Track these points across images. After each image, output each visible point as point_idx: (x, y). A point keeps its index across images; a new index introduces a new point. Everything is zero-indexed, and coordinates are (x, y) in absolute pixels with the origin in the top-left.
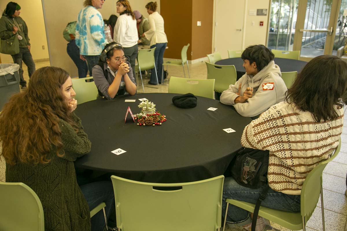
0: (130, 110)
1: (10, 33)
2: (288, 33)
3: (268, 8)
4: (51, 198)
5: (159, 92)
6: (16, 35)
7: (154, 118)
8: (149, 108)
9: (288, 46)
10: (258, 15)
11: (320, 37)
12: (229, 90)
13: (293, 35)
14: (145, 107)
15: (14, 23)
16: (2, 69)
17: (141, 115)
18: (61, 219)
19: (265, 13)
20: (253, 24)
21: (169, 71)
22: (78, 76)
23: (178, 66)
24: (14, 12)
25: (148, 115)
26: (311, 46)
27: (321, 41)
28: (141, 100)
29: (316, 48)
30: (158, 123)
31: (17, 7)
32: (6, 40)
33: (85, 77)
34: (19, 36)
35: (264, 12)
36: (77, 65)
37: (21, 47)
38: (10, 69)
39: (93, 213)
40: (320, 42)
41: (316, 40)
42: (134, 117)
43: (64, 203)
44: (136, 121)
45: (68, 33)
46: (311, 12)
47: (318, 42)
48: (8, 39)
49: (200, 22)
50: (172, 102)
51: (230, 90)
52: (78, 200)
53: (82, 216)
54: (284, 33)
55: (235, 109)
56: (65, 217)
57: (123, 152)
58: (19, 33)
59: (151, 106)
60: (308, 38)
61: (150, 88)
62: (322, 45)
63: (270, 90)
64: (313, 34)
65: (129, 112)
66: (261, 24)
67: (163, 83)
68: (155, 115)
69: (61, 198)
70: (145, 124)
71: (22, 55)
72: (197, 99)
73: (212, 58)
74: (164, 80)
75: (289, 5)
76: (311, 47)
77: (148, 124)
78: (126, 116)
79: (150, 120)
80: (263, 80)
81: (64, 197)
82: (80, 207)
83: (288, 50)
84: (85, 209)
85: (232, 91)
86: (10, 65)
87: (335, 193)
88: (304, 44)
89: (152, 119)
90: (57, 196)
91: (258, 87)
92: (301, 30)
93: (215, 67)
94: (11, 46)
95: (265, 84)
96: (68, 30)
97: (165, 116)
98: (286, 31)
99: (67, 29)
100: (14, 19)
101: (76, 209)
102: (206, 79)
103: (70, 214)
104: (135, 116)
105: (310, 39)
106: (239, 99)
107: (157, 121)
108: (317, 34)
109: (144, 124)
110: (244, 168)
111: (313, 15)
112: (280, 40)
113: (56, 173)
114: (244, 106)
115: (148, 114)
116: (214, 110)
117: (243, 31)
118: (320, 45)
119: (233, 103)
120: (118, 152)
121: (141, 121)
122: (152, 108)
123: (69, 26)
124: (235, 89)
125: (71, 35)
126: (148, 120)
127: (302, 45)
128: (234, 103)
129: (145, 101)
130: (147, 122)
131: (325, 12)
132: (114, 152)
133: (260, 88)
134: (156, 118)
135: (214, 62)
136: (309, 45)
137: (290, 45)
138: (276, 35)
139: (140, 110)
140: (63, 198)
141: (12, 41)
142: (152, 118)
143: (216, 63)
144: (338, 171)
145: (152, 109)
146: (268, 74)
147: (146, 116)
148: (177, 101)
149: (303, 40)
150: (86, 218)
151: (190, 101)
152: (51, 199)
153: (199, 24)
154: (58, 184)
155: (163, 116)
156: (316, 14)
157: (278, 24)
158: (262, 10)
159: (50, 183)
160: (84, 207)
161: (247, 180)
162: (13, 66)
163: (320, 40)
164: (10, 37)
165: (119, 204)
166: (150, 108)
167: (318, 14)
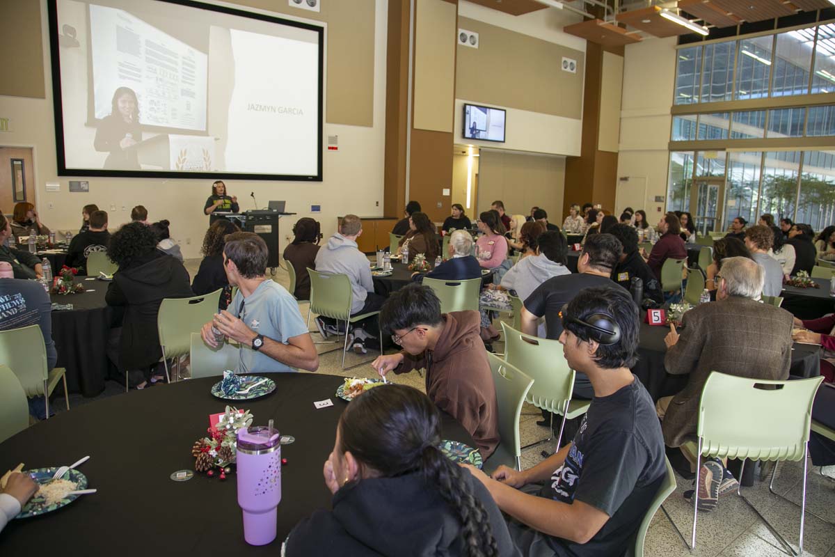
3: (665, 195)
10: (656, 201)
20: (652, 209)
35: (662, 199)
66: (660, 209)
158: (660, 197)
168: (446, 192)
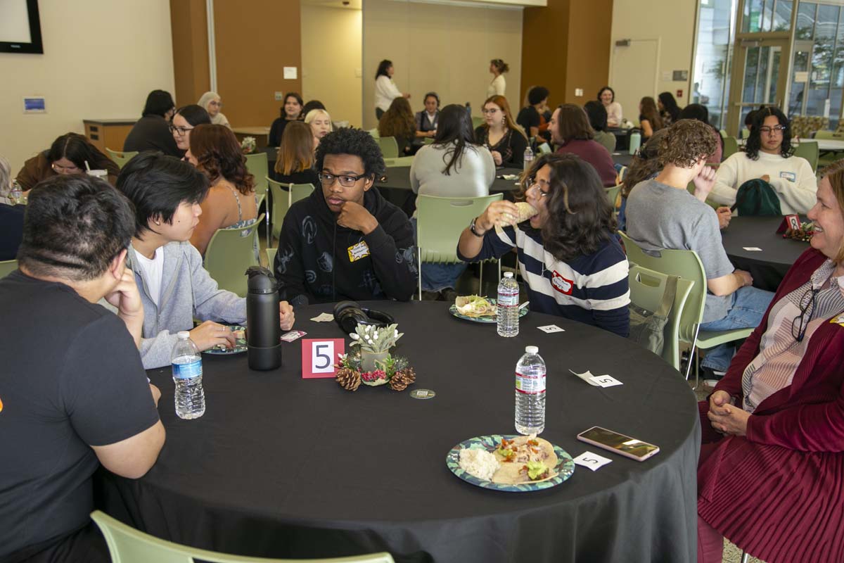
3: (688, 69)
10: (674, 79)
19: (685, 77)
35: (683, 75)
49: (582, 90)
66: (679, 93)
92: (737, 104)
153: (579, 93)
158: (680, 72)
168: (290, 73)
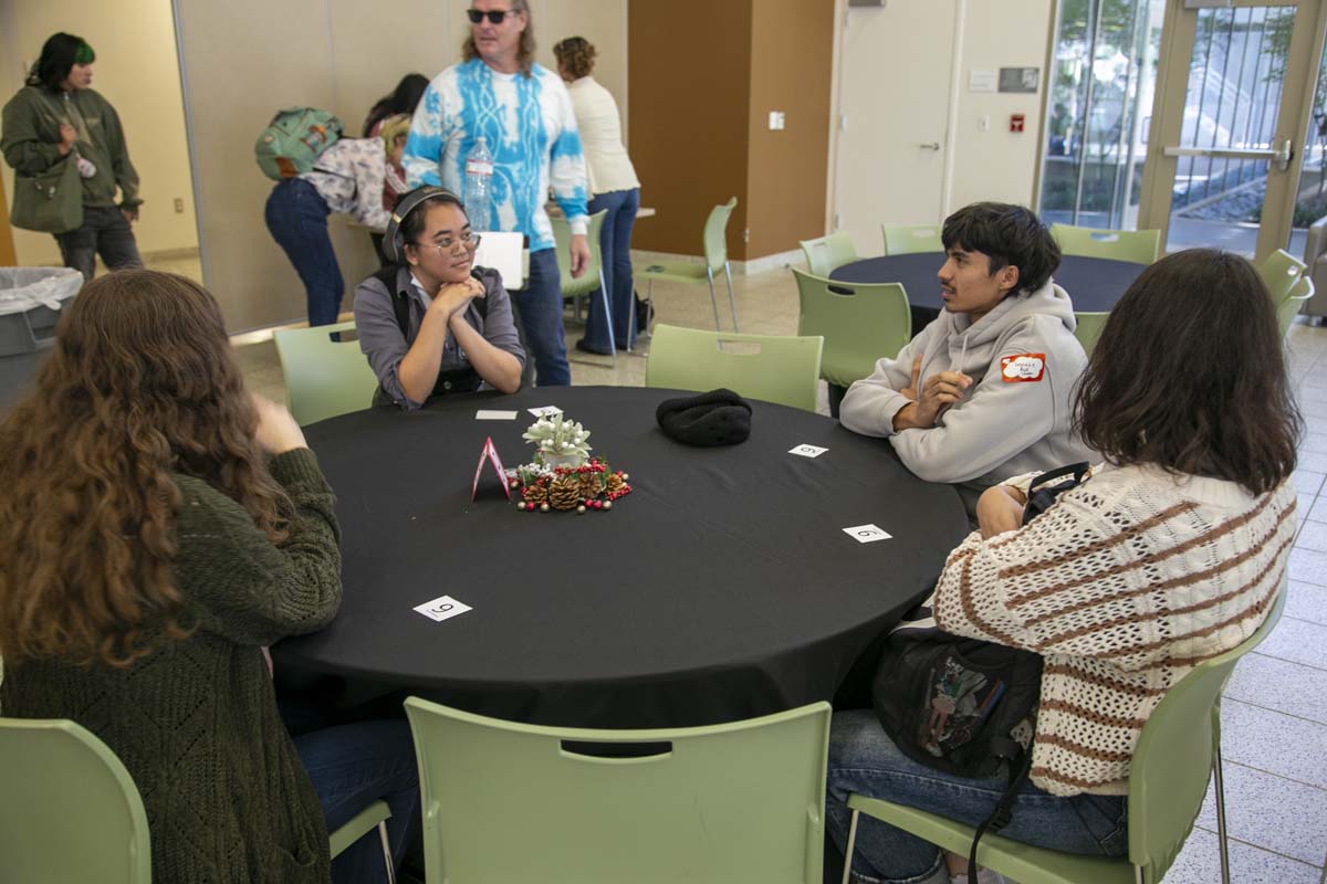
0: (492, 450)
1: (48, 151)
2: (1123, 162)
3: (1041, 65)
4: (178, 782)
5: (614, 383)
6: (71, 159)
7: (582, 481)
8: (565, 444)
9: (1120, 208)
11: (1246, 175)
12: (873, 378)
13: (1139, 167)
14: (550, 442)
15: (64, 112)
16: (16, 289)
17: (532, 469)
18: (213, 866)
19: (1032, 85)
20: (984, 124)
21: (657, 302)
22: (306, 318)
23: (691, 281)
24: (68, 70)
25: (559, 471)
26: (1213, 210)
27: (1251, 191)
28: (536, 412)
29: (1232, 218)
30: (599, 502)
31: (80, 52)
32: (34, 176)
33: (333, 321)
34: (82, 162)
35: (1027, 78)
36: (302, 275)
37: (90, 204)
38: (46, 290)
39: (340, 841)
40: (1247, 196)
41: (1232, 186)
42: (509, 479)
43: (226, 803)
44: (514, 492)
45: (272, 153)
46: (1214, 77)
47: (1239, 195)
48: (39, 175)
49: (781, 114)
50: (655, 424)
51: (876, 377)
52: (283, 790)
53: (295, 855)
54: (1107, 161)
55: (896, 455)
56: (229, 857)
57: (460, 608)
58: (82, 149)
59: (573, 436)
60: (1199, 179)
61: (584, 367)
62: (1255, 206)
63: (1029, 379)
64: (1219, 163)
65: (488, 458)
66: (1017, 123)
67: (632, 348)
68: (589, 470)
69: (214, 786)
70: (550, 504)
71: (93, 237)
72: (750, 410)
73: (819, 256)
74: (638, 337)
75: (1126, 51)
76: (1211, 214)
77: (560, 504)
78: (478, 473)
79: (566, 491)
80: (1005, 342)
81: (227, 780)
82: (290, 818)
83: (1120, 226)
84: (309, 824)
85: (885, 380)
86: (47, 275)
87: (1279, 782)
88: (1185, 204)
89: (576, 487)
90: (198, 775)
91: (985, 368)
92: (1169, 151)
93: (827, 291)
94: (50, 199)
95: (1012, 359)
96: (274, 139)
97: (626, 476)
98: (1112, 151)
99: (271, 135)
100: (67, 98)
101: (276, 825)
102: (794, 336)
103: (249, 845)
104: (513, 473)
105: (1207, 182)
106: (911, 414)
107: (594, 492)
108: (1234, 164)
109: (545, 506)
110: (935, 701)
111: (1222, 90)
112: (1091, 187)
113: (194, 690)
114: (929, 440)
115: (561, 466)
116: (813, 456)
117: (946, 150)
118: (1248, 206)
119: (886, 430)
120: (441, 608)
121: (535, 493)
122: (576, 445)
123: (279, 124)
124: (896, 377)
125: (281, 161)
126: (560, 491)
127: (1172, 209)
128: (891, 429)
129: (548, 418)
130: (557, 497)
131: (1268, 80)
132: (423, 609)
133: (993, 374)
134: (592, 483)
135: (829, 271)
136: (1204, 206)
137: (1127, 207)
138: (1076, 167)
139: (530, 452)
140: (221, 788)
141: (55, 180)
142: (573, 484)
143: (836, 274)
144: (1297, 696)
145: (572, 449)
146: (1024, 319)
147: (552, 474)
148: (674, 418)
149: (1179, 188)
150: (313, 862)
151: (724, 417)
152: (176, 789)
153: (776, 121)
154: (204, 731)
155: (616, 477)
156: (1230, 85)
157: (1081, 123)
158: (1020, 71)
159: (173, 727)
160: (306, 817)
161: (942, 745)
162: (58, 276)
163: (1246, 187)
164: (48, 166)
165: (437, 805)
166: (570, 443)
167: (1239, 87)
